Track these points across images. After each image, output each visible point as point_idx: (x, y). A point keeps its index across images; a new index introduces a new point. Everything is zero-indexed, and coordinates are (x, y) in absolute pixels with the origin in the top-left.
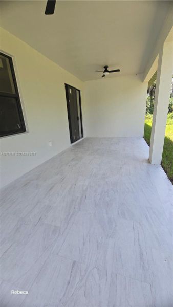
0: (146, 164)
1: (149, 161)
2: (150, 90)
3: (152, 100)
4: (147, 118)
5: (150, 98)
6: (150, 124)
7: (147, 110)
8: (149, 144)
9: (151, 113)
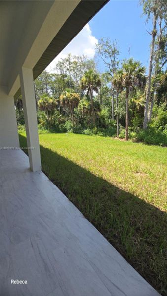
0: (28, 174)
1: (31, 170)
2: (16, 103)
3: (20, 112)
4: (19, 129)
5: (18, 110)
6: (24, 134)
7: (17, 121)
8: (27, 154)
9: (23, 123)
